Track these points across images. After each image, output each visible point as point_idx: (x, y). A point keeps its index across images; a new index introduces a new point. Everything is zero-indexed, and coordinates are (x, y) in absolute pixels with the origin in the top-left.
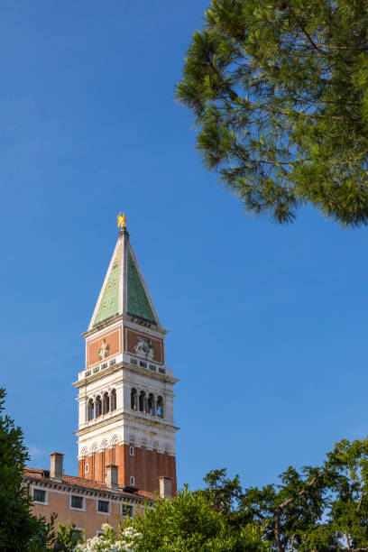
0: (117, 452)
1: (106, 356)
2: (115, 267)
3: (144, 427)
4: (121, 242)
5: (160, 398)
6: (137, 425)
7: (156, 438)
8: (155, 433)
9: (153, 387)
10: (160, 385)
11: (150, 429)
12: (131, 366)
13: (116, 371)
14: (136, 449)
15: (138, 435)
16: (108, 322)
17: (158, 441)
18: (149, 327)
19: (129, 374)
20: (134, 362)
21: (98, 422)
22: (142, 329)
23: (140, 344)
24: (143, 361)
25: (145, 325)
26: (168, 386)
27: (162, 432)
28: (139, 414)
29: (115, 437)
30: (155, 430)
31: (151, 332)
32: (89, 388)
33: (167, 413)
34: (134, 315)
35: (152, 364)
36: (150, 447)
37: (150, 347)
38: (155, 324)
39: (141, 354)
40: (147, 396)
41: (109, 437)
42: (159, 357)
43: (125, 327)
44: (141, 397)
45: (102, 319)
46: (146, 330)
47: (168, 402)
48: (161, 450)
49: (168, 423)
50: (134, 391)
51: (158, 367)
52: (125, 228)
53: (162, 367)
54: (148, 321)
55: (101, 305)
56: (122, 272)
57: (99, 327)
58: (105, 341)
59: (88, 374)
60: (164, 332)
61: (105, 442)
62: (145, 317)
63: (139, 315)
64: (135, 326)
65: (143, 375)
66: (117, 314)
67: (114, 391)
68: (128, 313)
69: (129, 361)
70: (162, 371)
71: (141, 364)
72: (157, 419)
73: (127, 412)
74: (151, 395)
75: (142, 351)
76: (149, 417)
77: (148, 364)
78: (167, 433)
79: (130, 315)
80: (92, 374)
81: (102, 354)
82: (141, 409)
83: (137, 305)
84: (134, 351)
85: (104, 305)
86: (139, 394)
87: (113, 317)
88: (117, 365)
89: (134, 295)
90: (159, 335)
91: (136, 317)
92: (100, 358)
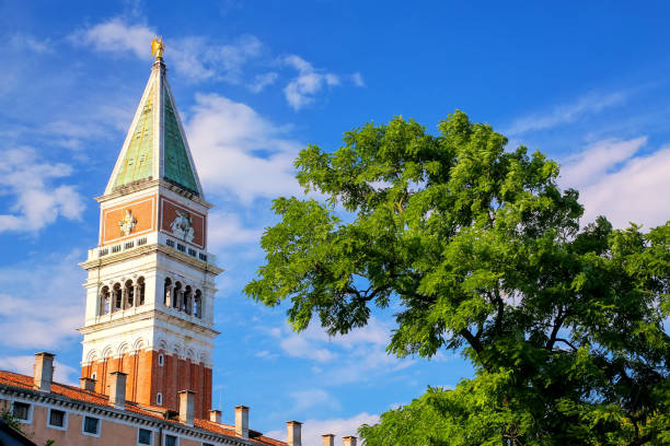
0: (142, 360)
1: (131, 231)
2: (146, 112)
3: (178, 330)
4: (155, 78)
5: (198, 291)
6: (169, 326)
7: (191, 344)
8: (190, 338)
9: (191, 277)
10: (199, 275)
11: (185, 332)
12: (167, 249)
13: (147, 254)
14: (167, 357)
15: (171, 339)
16: (137, 185)
17: (195, 348)
18: (190, 198)
19: (164, 259)
20: (170, 243)
21: (114, 318)
22: (182, 200)
23: (179, 220)
24: (181, 243)
25: (185, 196)
26: (209, 278)
28: (175, 312)
29: (139, 341)
30: (191, 333)
31: (191, 205)
32: (104, 271)
33: (206, 312)
34: (172, 182)
35: (193, 248)
36: (183, 356)
37: (191, 225)
38: (197, 194)
39: (178, 233)
40: (184, 289)
41: (131, 340)
42: (200, 238)
43: (161, 196)
44: (176, 289)
45: (127, 181)
46: (186, 202)
47: (207, 299)
48: (196, 361)
49: (206, 326)
50: (168, 281)
51: (198, 252)
52: (161, 59)
53: (203, 252)
54: (189, 190)
55: (126, 161)
56: (158, 120)
57: (122, 191)
58: (130, 212)
59: (102, 254)
60: (208, 206)
61: (124, 345)
62: (186, 184)
63: (178, 182)
64: (172, 196)
65: (180, 261)
66: (151, 178)
67: (141, 280)
68: (165, 178)
69: (164, 243)
70: (204, 257)
71: (179, 247)
72: (194, 320)
73: (159, 309)
74: (188, 288)
75: (180, 230)
76: (184, 316)
77: (188, 247)
78: (203, 338)
79: (168, 180)
80: (110, 254)
81: (126, 228)
82: (175, 306)
83: (175, 167)
84: (170, 230)
85: (130, 162)
86: (174, 286)
87: (144, 180)
88: (149, 247)
89: (172, 153)
90: (201, 209)
91: (176, 184)
92: (123, 234)
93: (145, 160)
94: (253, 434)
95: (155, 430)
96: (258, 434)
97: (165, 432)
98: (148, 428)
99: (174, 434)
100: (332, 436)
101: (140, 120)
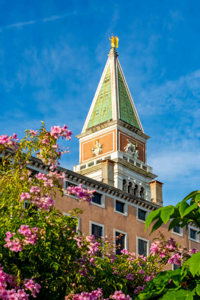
2: (106, 82)
5: (142, 188)
9: (138, 180)
12: (123, 162)
16: (102, 125)
18: (136, 132)
20: (125, 159)
23: (129, 145)
24: (131, 159)
25: (133, 131)
31: (137, 137)
34: (124, 122)
35: (138, 162)
37: (137, 148)
40: (133, 186)
42: (142, 157)
43: (118, 130)
44: (129, 186)
45: (95, 124)
46: (133, 134)
50: (125, 181)
51: (142, 164)
53: (144, 164)
54: (135, 128)
55: (94, 112)
56: (114, 85)
57: (93, 129)
58: (98, 141)
59: (82, 168)
60: (146, 138)
62: (132, 124)
63: (128, 122)
65: (132, 170)
66: (111, 120)
69: (122, 158)
70: (145, 168)
71: (130, 161)
74: (136, 186)
77: (135, 162)
79: (122, 123)
80: (87, 167)
81: (97, 151)
83: (126, 113)
85: (97, 113)
86: (127, 184)
87: (106, 122)
89: (123, 105)
90: (142, 139)
91: (126, 123)
92: (94, 155)
93: (107, 110)
101: (102, 87)
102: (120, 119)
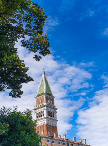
0: (45, 126)
1: (41, 102)
2: (42, 81)
3: (50, 120)
5: (54, 113)
6: (49, 120)
7: (53, 123)
9: (52, 110)
10: (53, 110)
11: (52, 121)
13: (44, 107)
14: (49, 125)
15: (49, 122)
18: (51, 96)
19: (47, 108)
20: (48, 104)
21: (39, 119)
22: (49, 96)
23: (49, 100)
26: (55, 110)
27: (54, 121)
28: (49, 117)
30: (53, 121)
31: (51, 97)
32: (37, 110)
34: (47, 93)
35: (52, 105)
36: (52, 125)
37: (51, 101)
41: (43, 122)
42: (53, 103)
43: (46, 96)
46: (50, 97)
48: (54, 126)
50: (48, 111)
58: (41, 99)
61: (41, 124)
62: (50, 93)
63: (49, 93)
64: (48, 96)
65: (50, 108)
66: (44, 93)
67: (43, 111)
70: (54, 106)
71: (50, 105)
72: (53, 118)
73: (47, 117)
74: (52, 112)
76: (51, 118)
80: (37, 106)
81: (40, 102)
82: (50, 116)
83: (48, 90)
84: (48, 102)
85: (40, 90)
86: (49, 112)
87: (42, 93)
88: (44, 105)
89: (47, 88)
90: (53, 98)
91: (48, 93)
92: (40, 103)
93: (43, 89)
94: (67, 140)
95: (50, 140)
96: (68, 140)
97: (52, 140)
98: (49, 139)
99: (53, 140)
100: (81, 139)
101: (41, 83)
102: (46, 93)
